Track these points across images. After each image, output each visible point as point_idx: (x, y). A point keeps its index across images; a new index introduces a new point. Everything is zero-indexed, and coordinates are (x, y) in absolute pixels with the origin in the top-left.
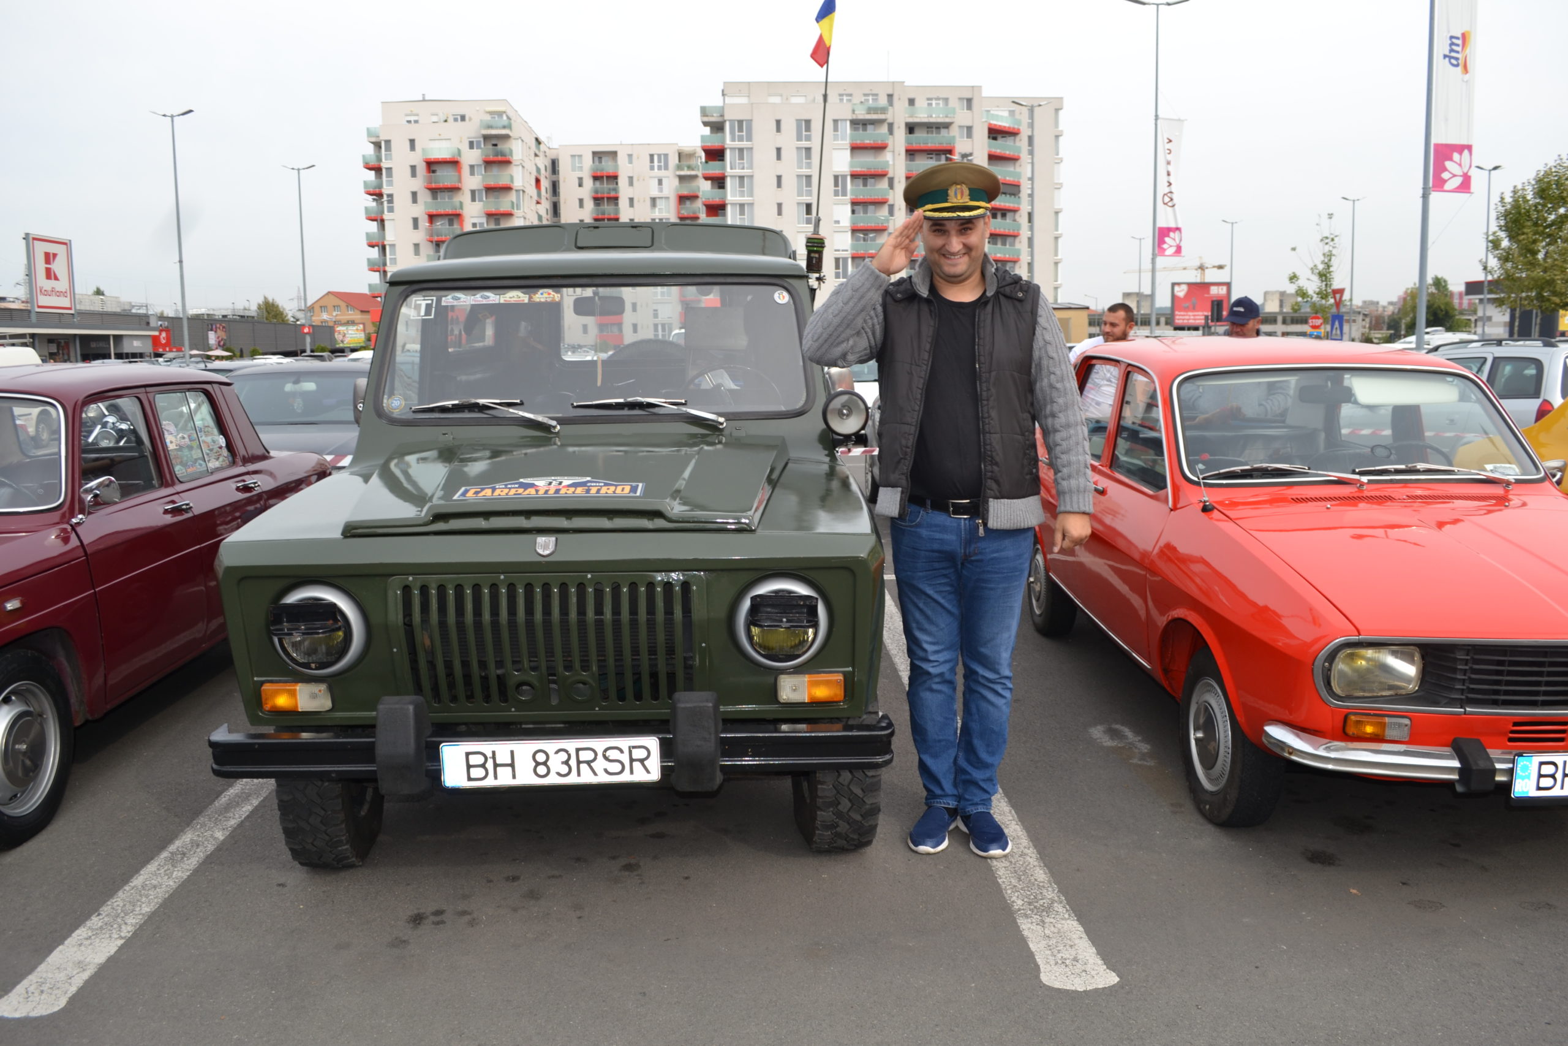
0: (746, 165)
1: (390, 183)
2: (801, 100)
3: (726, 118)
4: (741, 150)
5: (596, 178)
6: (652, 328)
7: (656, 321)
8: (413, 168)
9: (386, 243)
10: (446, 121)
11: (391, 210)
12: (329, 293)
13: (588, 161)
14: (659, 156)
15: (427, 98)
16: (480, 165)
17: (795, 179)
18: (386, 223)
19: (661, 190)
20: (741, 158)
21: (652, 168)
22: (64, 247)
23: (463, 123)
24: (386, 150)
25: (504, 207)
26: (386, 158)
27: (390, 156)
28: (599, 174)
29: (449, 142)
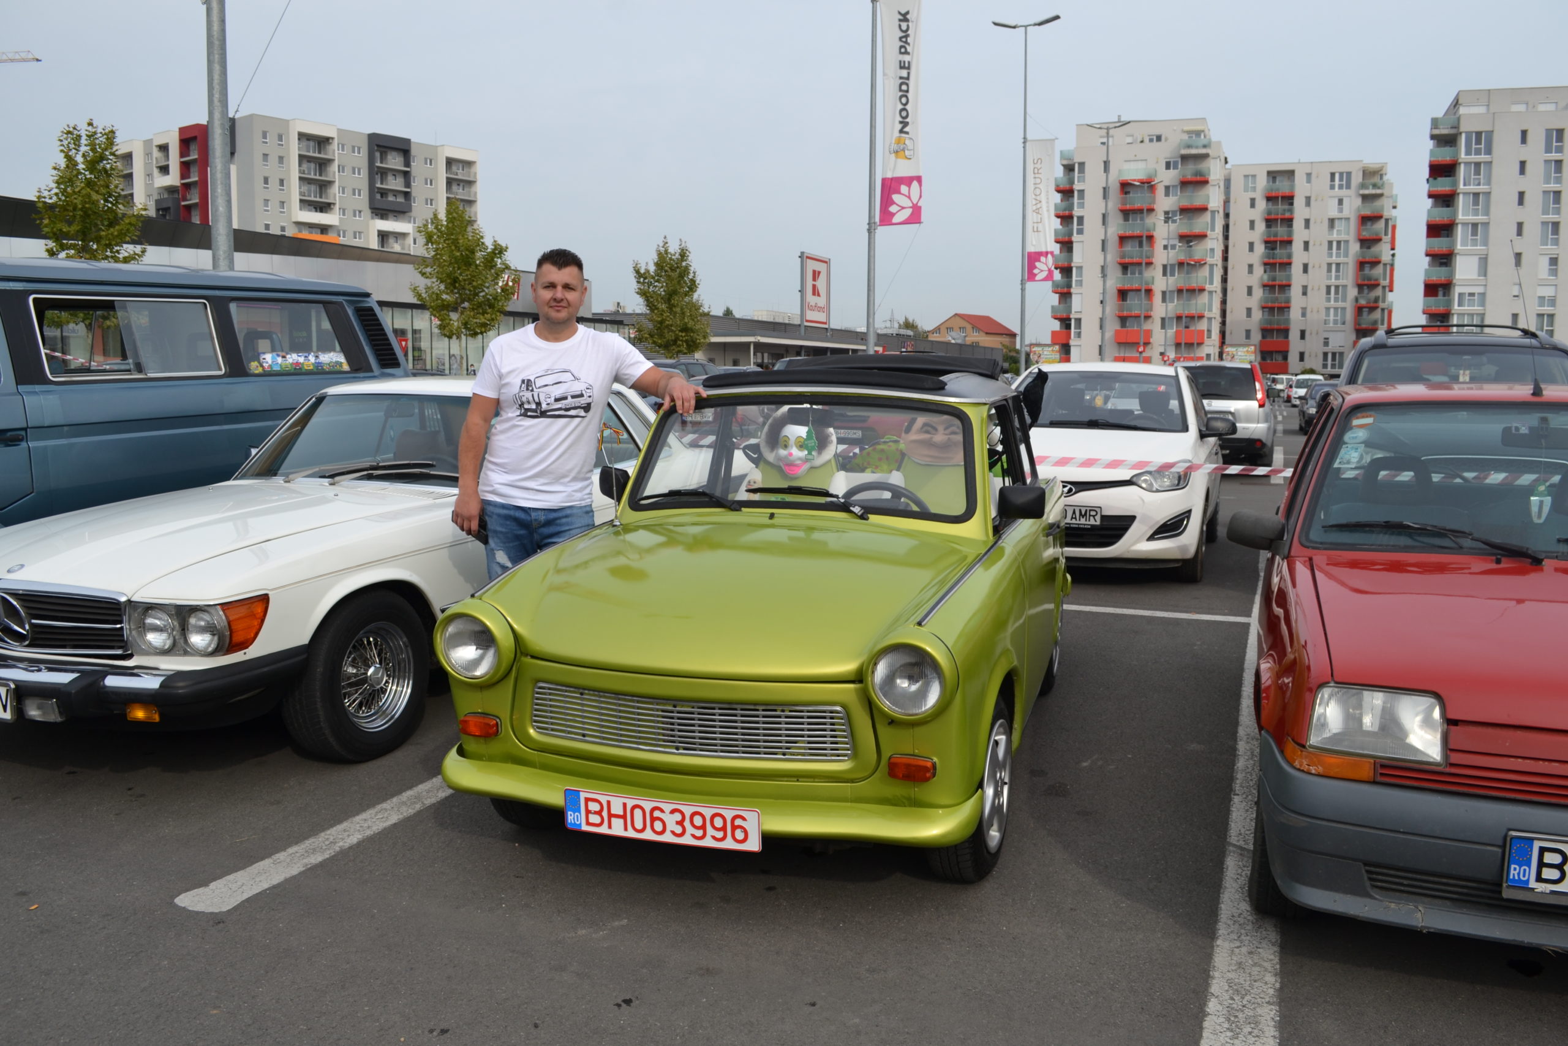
0: (1482, 181)
1: (1082, 206)
2: (1551, 107)
3: (1462, 129)
4: (1478, 165)
5: (1269, 199)
6: (1321, 357)
7: (1326, 349)
8: (1106, 191)
9: (1073, 265)
10: (1142, 142)
11: (1080, 232)
12: (956, 314)
13: (1262, 182)
14: (1341, 174)
15: (1122, 120)
16: (1176, 186)
17: (1541, 195)
18: (1075, 245)
19: (1341, 211)
20: (1477, 172)
21: (1332, 187)
22: (825, 265)
23: (1159, 143)
24: (1079, 173)
25: (1197, 229)
26: (1078, 182)
27: (1082, 180)
28: (1274, 195)
29: (1144, 162)
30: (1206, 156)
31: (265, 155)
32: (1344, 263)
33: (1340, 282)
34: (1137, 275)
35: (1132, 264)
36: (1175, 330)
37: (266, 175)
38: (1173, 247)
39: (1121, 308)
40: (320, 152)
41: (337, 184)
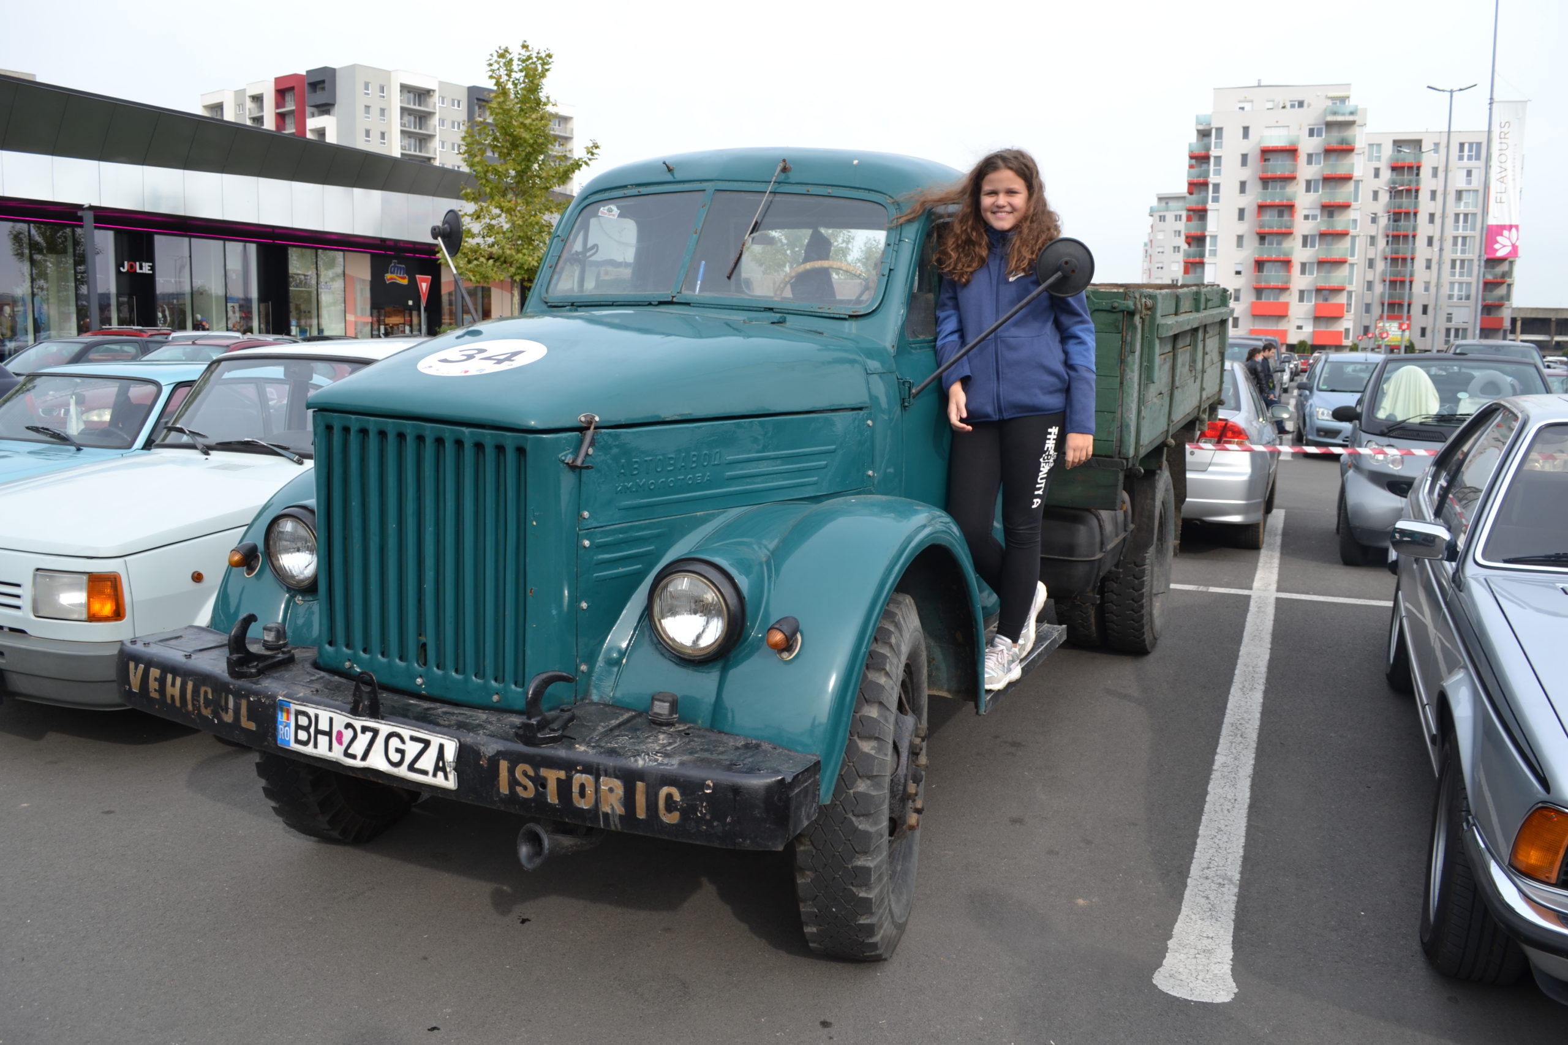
1: (1218, 172)
5: (1395, 169)
6: (1443, 332)
7: (1449, 325)
8: (1244, 157)
9: (1207, 234)
10: (1284, 107)
11: (1216, 200)
13: (1388, 151)
14: (1471, 144)
15: (1262, 84)
16: (1320, 154)
18: (1209, 214)
19: (1469, 182)
21: (1461, 158)
23: (1301, 109)
24: (1216, 139)
25: (1340, 199)
26: (1215, 148)
27: (1219, 145)
28: (1399, 165)
29: (1286, 129)
30: (1351, 124)
31: (367, 107)
32: (1470, 237)
33: (1466, 256)
34: (1275, 246)
35: (1270, 234)
36: (1313, 303)
37: (368, 128)
38: (1314, 217)
39: (1258, 280)
40: (420, 105)
41: (437, 138)
